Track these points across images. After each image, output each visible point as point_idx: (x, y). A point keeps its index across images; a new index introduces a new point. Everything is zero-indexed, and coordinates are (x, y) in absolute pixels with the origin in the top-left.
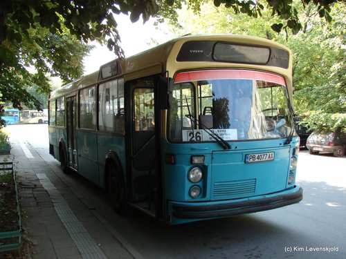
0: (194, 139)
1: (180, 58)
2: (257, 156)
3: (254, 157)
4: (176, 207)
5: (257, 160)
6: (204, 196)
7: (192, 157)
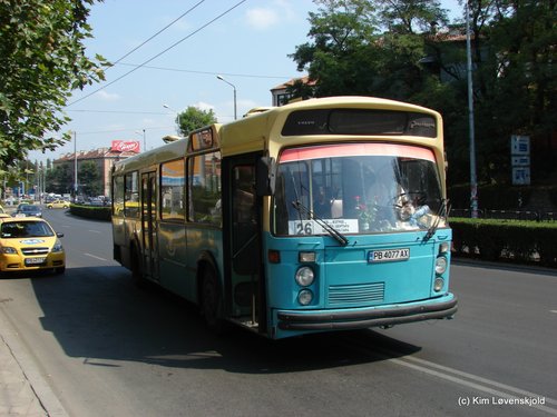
0: (303, 232)
1: (286, 131)
2: (384, 253)
3: (380, 255)
4: (281, 317)
5: (384, 258)
6: (317, 302)
7: (300, 253)
